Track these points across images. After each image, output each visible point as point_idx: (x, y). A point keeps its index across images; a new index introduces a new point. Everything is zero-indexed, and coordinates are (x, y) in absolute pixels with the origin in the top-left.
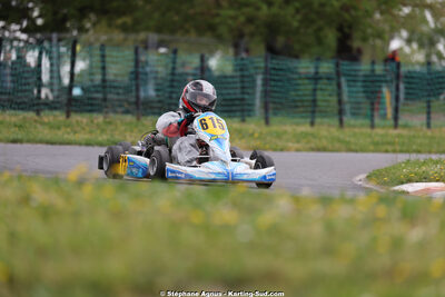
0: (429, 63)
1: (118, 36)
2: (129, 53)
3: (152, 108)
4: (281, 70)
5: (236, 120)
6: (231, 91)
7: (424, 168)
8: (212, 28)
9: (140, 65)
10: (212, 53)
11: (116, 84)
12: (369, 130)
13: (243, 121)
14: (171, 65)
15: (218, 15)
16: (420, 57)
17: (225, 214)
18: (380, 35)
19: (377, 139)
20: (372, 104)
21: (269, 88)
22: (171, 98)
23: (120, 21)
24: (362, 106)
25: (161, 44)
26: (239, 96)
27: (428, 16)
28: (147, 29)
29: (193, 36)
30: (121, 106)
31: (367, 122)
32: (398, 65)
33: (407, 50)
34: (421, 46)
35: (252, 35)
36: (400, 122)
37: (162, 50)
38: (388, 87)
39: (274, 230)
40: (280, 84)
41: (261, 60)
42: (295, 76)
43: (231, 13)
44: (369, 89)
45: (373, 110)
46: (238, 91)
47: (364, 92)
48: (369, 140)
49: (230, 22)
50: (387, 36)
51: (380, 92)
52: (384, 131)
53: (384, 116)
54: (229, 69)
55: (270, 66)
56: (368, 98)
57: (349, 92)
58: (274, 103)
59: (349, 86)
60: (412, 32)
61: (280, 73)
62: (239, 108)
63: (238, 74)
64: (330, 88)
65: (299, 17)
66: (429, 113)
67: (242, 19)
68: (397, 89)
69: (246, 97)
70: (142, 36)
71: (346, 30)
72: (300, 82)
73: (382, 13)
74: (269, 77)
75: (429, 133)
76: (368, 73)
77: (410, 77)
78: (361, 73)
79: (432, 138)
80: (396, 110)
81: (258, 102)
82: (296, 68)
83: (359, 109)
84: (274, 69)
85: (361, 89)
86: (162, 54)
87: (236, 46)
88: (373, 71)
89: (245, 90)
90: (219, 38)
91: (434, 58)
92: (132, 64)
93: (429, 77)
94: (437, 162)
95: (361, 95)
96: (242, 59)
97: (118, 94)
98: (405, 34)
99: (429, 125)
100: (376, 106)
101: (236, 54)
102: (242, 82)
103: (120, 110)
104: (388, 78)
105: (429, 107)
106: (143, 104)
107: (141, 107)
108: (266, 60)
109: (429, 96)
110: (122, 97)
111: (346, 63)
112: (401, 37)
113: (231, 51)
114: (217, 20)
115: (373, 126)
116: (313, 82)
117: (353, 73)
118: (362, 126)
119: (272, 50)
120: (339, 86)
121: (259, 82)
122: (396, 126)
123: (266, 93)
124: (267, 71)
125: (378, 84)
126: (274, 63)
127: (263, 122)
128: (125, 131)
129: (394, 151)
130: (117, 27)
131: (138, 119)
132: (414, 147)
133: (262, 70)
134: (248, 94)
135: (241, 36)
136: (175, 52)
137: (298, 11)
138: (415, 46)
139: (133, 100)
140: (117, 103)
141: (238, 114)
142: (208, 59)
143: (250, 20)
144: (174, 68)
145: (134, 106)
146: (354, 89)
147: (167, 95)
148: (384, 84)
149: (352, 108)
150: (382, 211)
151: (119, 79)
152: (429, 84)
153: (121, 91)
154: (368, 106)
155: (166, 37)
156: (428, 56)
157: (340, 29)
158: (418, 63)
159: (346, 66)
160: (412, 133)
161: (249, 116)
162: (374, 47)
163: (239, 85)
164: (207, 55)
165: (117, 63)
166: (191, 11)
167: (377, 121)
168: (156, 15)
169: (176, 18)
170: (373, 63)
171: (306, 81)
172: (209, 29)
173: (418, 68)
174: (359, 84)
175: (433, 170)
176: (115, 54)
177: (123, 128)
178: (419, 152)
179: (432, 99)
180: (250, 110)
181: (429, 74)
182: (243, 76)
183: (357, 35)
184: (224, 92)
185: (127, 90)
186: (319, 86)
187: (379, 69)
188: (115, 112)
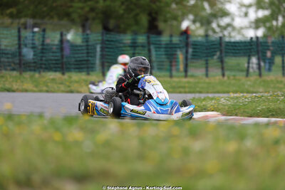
0: (207, 36)
1: (8, 21)
2: (14, 32)
3: (29, 66)
4: (112, 41)
5: (83, 73)
6: (80, 55)
7: (204, 103)
8: (68, 15)
9: (22, 39)
10: (68, 31)
11: (6, 52)
12: (168, 79)
13: (88, 74)
14: (41, 40)
15: (71, 7)
16: (201, 32)
17: (76, 134)
18: (175, 18)
19: (174, 84)
20: (171, 62)
21: (104, 53)
22: (41, 60)
23: (8, 11)
24: (165, 63)
25: (35, 25)
26: (86, 58)
27: (206, 5)
28: (26, 16)
29: (56, 20)
30: (10, 66)
31: (168, 73)
32: (188, 37)
33: (193, 27)
34: (202, 24)
35: (94, 19)
36: (189, 73)
37: (36, 29)
38: (181, 51)
39: (107, 144)
40: (112, 50)
41: (99, 35)
42: (122, 45)
43: (80, 5)
44: (169, 53)
45: (171, 66)
46: (85, 55)
47: (166, 55)
48: (169, 85)
49: (79, 11)
50: (179, 19)
51: (176, 54)
52: (179, 79)
53: (178, 70)
54: (79, 41)
55: (105, 38)
56: (168, 58)
57: (157, 55)
58: (108, 62)
59: (156, 51)
60: (196, 16)
61: (112, 43)
62: (85, 66)
63: (85, 44)
64: (143, 52)
65: (123, 7)
66: (207, 68)
67: (87, 9)
68: (187, 52)
69: (90, 58)
70: (23, 20)
71: (154, 15)
72: (124, 49)
73: (177, 4)
74: (104, 46)
75: (207, 80)
76: (168, 42)
77: (195, 45)
78: (163, 43)
79: (209, 83)
80: (186, 66)
81: (98, 62)
82: (122, 40)
83: (163, 65)
84: (108, 41)
85: (163, 53)
86: (36, 32)
87: (84, 27)
88: (171, 41)
89: (90, 55)
90: (73, 21)
91: (210, 33)
92: (17, 38)
93: (206, 44)
94: (212, 99)
95: (164, 56)
96: (87, 35)
97: (8, 58)
98: (191, 17)
99: (207, 75)
100: (174, 64)
101: (84, 31)
102: (88, 49)
103: (9, 68)
104: (181, 46)
105: (207, 64)
106: (24, 64)
107: (23, 66)
108: (102, 35)
109: (207, 56)
110: (10, 60)
111: (154, 36)
112: (188, 19)
113: (80, 30)
114: (71, 10)
115: (171, 76)
116: (133, 48)
117: (158, 43)
118: (164, 76)
119: (106, 29)
120: (149, 51)
121: (98, 49)
122: (186, 76)
123: (102, 56)
124: (103, 42)
125: (174, 49)
126: (108, 37)
127: (101, 74)
128: (13, 81)
129: (185, 92)
130: (7, 15)
131: (21, 74)
132: (198, 89)
133: (100, 42)
134: (91, 57)
135: (87, 19)
136: (44, 30)
137: (123, 3)
138: (198, 25)
139: (18, 61)
140: (7, 64)
141: (85, 70)
142: (66, 35)
143: (92, 10)
144: (43, 41)
145: (18, 66)
146: (159, 53)
147: (39, 58)
148: (178, 50)
149: (158, 65)
150: (176, 130)
151: (9, 48)
152: (207, 49)
153: (9, 56)
154: (168, 64)
155: (38, 21)
156: (206, 31)
157: (150, 14)
158: (200, 36)
159: (154, 38)
160: (197, 80)
161: (92, 71)
162: (171, 25)
163: (85, 51)
164: (64, 33)
165: (6, 38)
166: (54, 5)
167: (174, 73)
168: (32, 7)
169: (45, 9)
170: (171, 36)
171: (129, 48)
172: (65, 15)
173: (200, 39)
174: (162, 50)
175: (209, 104)
176: (5, 32)
177: (11, 79)
178: (200, 92)
179: (209, 58)
180: (92, 67)
181: (207, 42)
182: (87, 46)
183: (161, 18)
184: (76, 56)
185: (13, 55)
186: (137, 52)
187: (176, 40)
188: (6, 70)
